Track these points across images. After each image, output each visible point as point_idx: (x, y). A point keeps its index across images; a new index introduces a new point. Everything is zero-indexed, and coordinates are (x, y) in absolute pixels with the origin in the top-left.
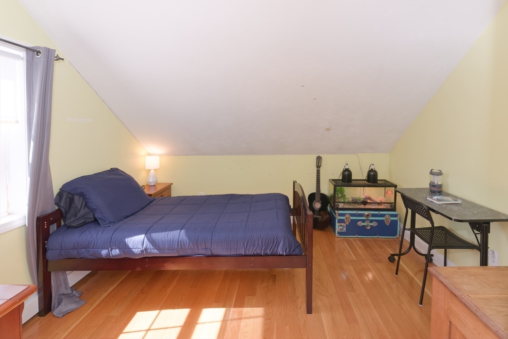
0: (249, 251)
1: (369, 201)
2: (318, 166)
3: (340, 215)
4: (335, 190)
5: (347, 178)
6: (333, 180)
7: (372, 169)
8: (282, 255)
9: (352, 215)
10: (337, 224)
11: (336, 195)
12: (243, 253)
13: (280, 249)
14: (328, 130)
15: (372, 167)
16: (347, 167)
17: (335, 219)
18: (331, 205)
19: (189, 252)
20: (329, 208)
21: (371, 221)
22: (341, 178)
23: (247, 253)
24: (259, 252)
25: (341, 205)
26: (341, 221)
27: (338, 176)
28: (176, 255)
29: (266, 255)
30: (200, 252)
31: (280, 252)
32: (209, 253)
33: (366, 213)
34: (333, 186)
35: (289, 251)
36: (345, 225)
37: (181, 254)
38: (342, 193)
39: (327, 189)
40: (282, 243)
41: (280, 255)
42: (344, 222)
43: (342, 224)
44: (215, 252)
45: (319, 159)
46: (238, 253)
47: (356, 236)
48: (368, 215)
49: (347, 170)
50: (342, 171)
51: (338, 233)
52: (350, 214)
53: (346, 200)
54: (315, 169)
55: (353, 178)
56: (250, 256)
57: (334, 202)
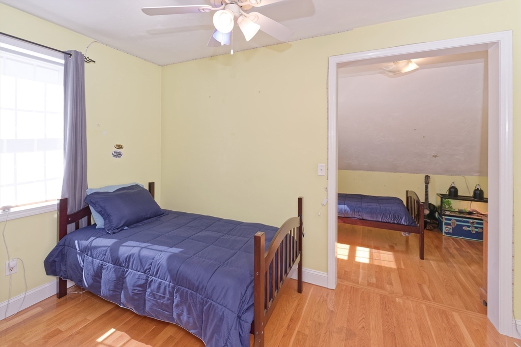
0: (384, 219)
1: (474, 213)
2: (427, 183)
3: (446, 219)
4: (442, 202)
5: (453, 193)
6: (441, 194)
7: (478, 189)
8: (404, 225)
9: (457, 221)
10: (444, 226)
11: (443, 206)
12: (380, 220)
13: (403, 221)
14: (435, 156)
15: (478, 187)
16: (453, 185)
17: (442, 222)
18: (438, 213)
19: (350, 216)
20: (437, 215)
21: (476, 228)
22: (447, 193)
23: (383, 221)
24: (390, 221)
25: (448, 213)
26: (446, 224)
27: (446, 192)
28: (343, 216)
29: (394, 223)
30: (356, 216)
31: (403, 222)
32: (361, 218)
33: (471, 221)
34: (440, 198)
35: (409, 223)
36: (451, 227)
37: (346, 216)
38: (449, 205)
39: (434, 200)
40: (404, 218)
41: (403, 225)
42: (450, 225)
43: (449, 227)
44: (364, 218)
45: (427, 177)
46: (377, 220)
47: (462, 237)
48: (473, 223)
49: (454, 187)
50: (448, 188)
51: (445, 232)
52: (456, 220)
53: (453, 210)
54: (424, 185)
55: (459, 194)
56: (384, 222)
57: (441, 210)
